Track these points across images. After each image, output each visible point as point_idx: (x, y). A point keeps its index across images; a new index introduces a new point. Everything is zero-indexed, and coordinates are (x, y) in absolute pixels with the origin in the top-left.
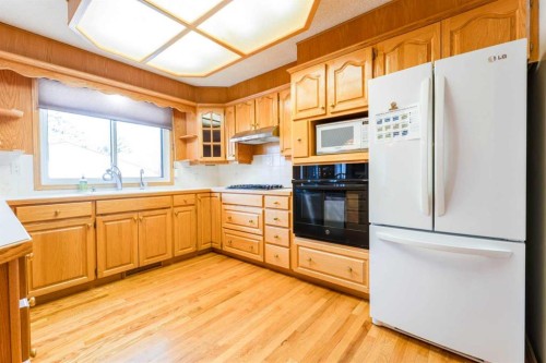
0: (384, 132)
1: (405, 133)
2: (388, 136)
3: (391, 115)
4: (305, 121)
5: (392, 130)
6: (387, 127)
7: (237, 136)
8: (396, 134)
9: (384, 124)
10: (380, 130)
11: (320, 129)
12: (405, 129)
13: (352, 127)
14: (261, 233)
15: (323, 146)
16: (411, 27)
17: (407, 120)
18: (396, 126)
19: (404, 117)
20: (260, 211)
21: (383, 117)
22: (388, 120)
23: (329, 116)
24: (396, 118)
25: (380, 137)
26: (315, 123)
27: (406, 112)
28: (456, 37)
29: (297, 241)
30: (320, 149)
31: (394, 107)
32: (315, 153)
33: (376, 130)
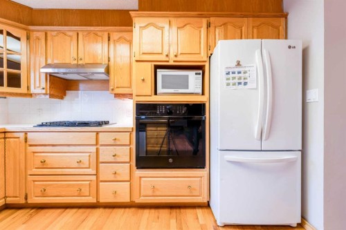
0: (231, 81)
1: (245, 84)
2: (234, 84)
3: (236, 70)
4: (149, 64)
5: (236, 81)
6: (234, 78)
7: (48, 66)
8: (240, 83)
9: (231, 75)
10: (228, 79)
11: (160, 73)
12: (246, 81)
13: (187, 76)
14: (94, 172)
15: (163, 87)
16: (232, 14)
17: (247, 75)
18: (240, 78)
19: (245, 72)
20: (93, 149)
21: (231, 70)
22: (234, 73)
23: (171, 63)
24: (239, 73)
25: (228, 84)
26: (157, 67)
27: (247, 69)
28: (255, 30)
29: (139, 173)
30: (160, 90)
31: (239, 64)
32: (156, 94)
33: (225, 79)
